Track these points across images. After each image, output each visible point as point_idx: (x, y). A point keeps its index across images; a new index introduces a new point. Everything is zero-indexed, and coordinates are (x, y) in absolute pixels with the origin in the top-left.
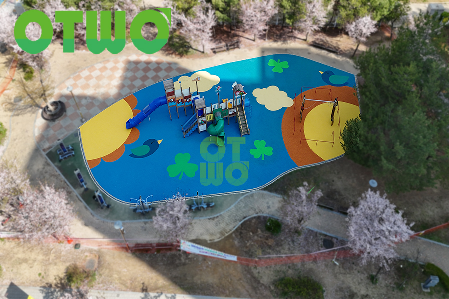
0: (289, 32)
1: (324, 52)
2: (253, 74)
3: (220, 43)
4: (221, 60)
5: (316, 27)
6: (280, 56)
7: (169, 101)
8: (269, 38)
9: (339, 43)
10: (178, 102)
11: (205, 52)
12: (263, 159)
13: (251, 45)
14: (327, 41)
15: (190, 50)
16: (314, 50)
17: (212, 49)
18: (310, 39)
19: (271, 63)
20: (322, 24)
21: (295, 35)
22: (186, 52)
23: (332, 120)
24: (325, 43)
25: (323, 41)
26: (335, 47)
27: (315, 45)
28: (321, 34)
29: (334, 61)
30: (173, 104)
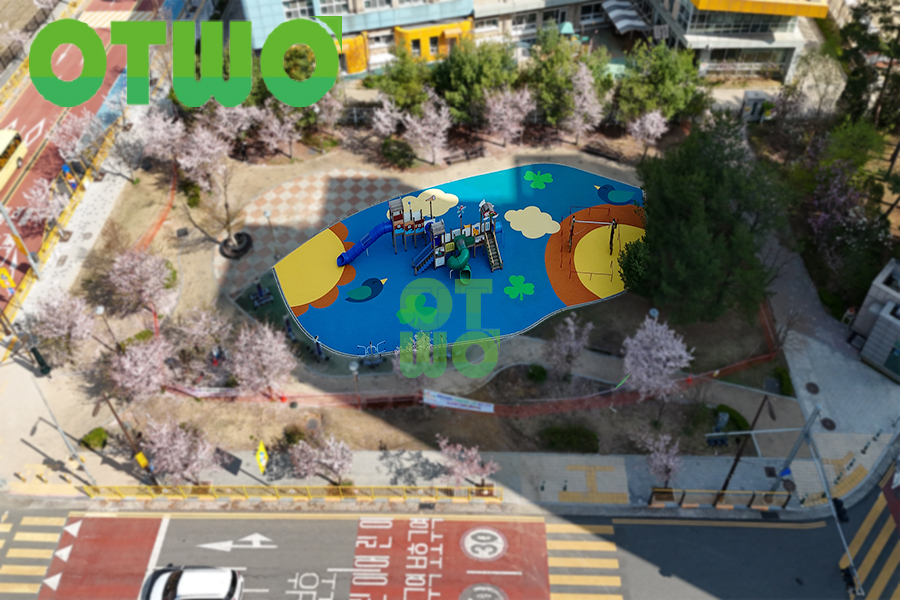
0: (552, 134)
1: (601, 160)
2: (506, 192)
3: (456, 149)
4: (459, 174)
5: (588, 127)
6: (541, 166)
7: (396, 228)
8: (525, 142)
9: (622, 147)
10: (407, 229)
11: (437, 162)
12: (522, 299)
13: (499, 152)
14: (606, 145)
15: (415, 161)
16: (587, 157)
17: (446, 159)
18: (582, 143)
19: (529, 176)
20: (597, 122)
21: (561, 138)
22: (410, 164)
23: (611, 249)
24: (602, 147)
25: (599, 144)
26: (616, 153)
27: (589, 150)
28: (597, 135)
29: (615, 172)
30: (401, 231)
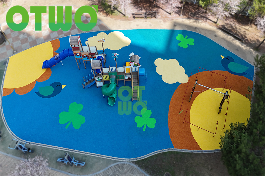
0: (203, 12)
1: (230, 38)
2: (159, 44)
3: (141, 10)
4: (137, 25)
6: (188, 33)
8: (184, 14)
9: (247, 32)
11: (126, 15)
12: (144, 130)
13: (166, 17)
14: (236, 28)
16: (220, 33)
17: (133, 14)
18: (220, 23)
19: (179, 37)
21: (208, 16)
24: (233, 29)
25: (231, 26)
26: (242, 35)
27: (223, 29)
28: (232, 20)
